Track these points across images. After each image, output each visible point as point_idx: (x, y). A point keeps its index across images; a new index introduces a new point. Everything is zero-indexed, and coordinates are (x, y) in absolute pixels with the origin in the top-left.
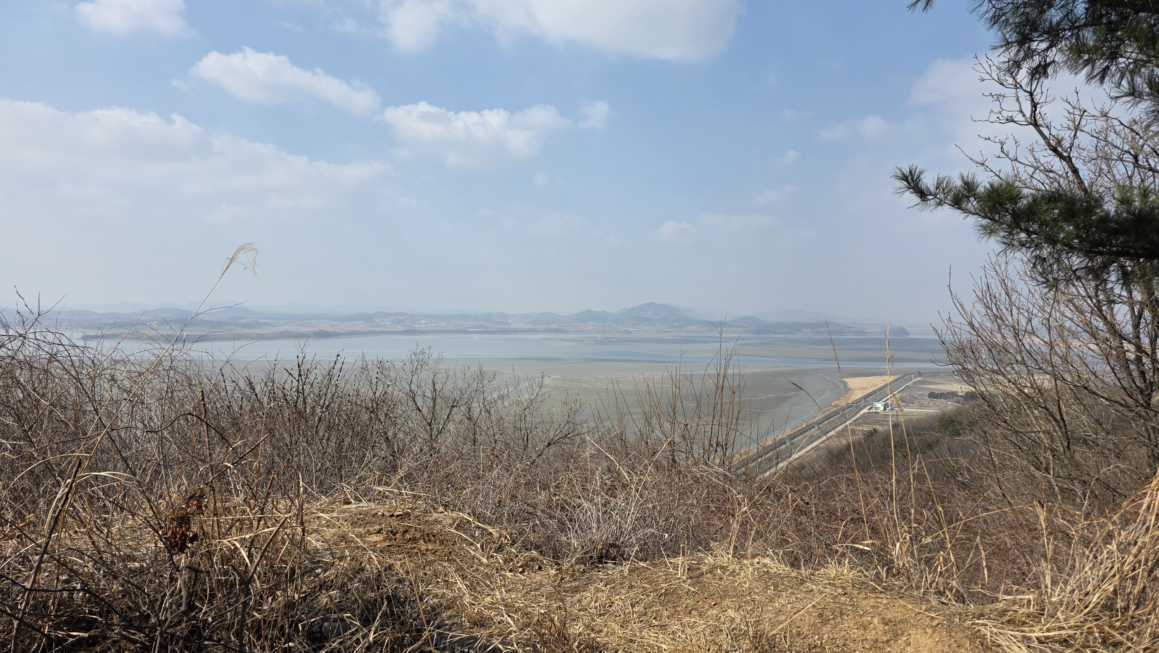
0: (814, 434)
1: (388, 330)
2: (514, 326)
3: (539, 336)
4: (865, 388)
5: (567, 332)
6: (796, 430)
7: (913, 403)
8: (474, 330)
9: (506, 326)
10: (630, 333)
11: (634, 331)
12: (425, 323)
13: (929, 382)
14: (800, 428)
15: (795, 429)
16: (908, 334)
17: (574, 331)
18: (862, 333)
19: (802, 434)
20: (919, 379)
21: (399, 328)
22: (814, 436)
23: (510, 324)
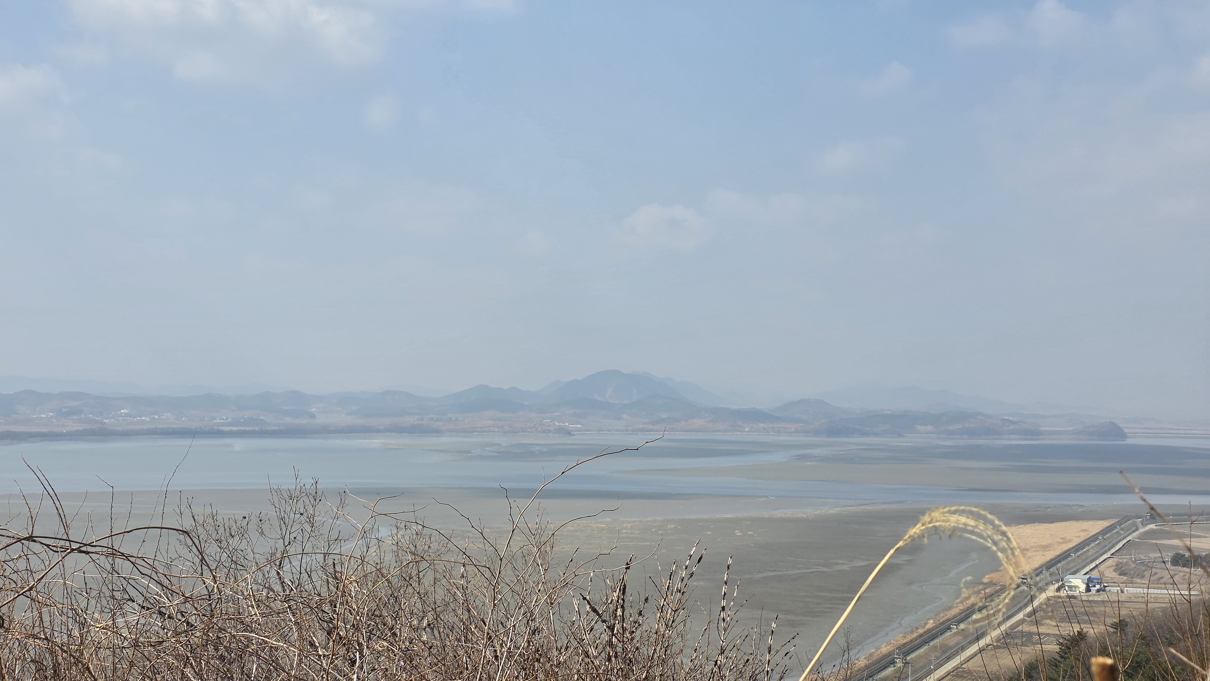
0: (951, 643)
1: (45, 430)
2: (322, 420)
3: (376, 442)
4: (1046, 547)
5: (437, 432)
6: (915, 635)
7: (1143, 577)
8: (235, 429)
9: (304, 421)
10: (569, 433)
11: (578, 430)
12: (126, 415)
13: (1169, 533)
14: (921, 631)
15: (912, 632)
16: (1124, 436)
17: (451, 431)
18: (1035, 433)
19: (926, 642)
20: (1152, 526)
21: (71, 425)
22: (951, 648)
23: (313, 416)
